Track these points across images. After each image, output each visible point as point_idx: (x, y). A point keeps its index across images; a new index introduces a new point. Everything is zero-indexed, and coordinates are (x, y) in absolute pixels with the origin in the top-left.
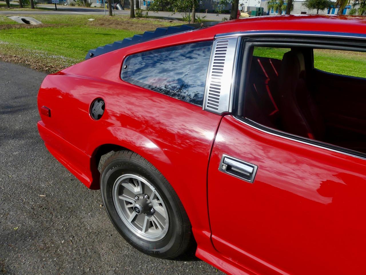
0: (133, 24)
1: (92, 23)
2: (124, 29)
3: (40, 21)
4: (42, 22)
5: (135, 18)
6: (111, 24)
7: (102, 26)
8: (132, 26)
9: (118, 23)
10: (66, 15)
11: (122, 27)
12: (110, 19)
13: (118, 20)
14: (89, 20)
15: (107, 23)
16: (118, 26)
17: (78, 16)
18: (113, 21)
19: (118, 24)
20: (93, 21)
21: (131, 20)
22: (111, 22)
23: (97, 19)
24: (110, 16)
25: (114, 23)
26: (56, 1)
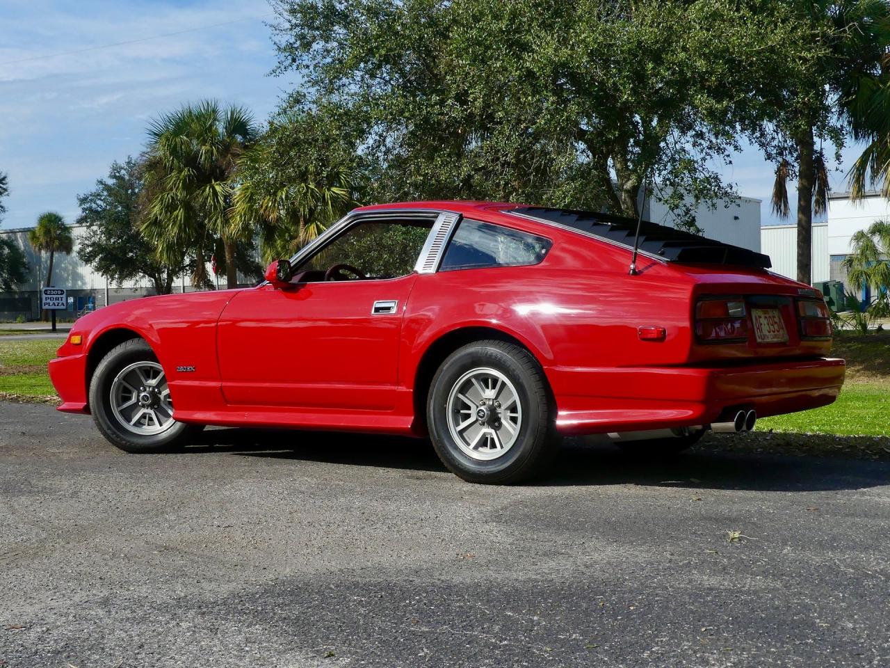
26: (56, 302)
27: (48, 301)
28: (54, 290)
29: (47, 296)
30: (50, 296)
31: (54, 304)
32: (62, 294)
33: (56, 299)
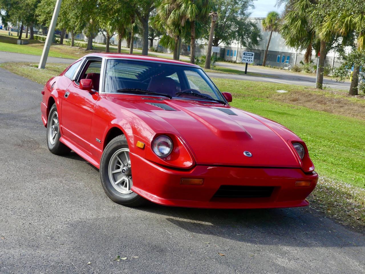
0: (345, 104)
1: (279, 97)
2: (325, 110)
3: (197, 86)
4: (200, 87)
5: (356, 96)
6: (309, 101)
7: (294, 102)
8: (342, 108)
9: (322, 101)
10: (244, 81)
11: (323, 107)
12: (313, 93)
13: (326, 96)
14: (278, 91)
15: (304, 99)
16: (319, 105)
17: (264, 84)
18: (314, 97)
19: (320, 102)
20: (284, 93)
21: (346, 98)
22: (312, 98)
23: (292, 92)
24: (317, 90)
25: (315, 101)
26: (249, 60)
27: (245, 58)
28: (248, 53)
29: (245, 56)
30: (246, 56)
31: (247, 60)
32: (252, 56)
33: (249, 58)
